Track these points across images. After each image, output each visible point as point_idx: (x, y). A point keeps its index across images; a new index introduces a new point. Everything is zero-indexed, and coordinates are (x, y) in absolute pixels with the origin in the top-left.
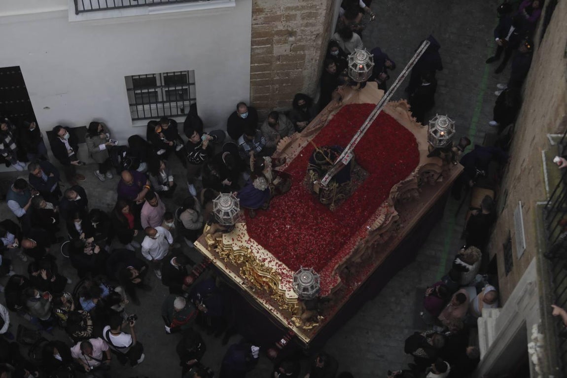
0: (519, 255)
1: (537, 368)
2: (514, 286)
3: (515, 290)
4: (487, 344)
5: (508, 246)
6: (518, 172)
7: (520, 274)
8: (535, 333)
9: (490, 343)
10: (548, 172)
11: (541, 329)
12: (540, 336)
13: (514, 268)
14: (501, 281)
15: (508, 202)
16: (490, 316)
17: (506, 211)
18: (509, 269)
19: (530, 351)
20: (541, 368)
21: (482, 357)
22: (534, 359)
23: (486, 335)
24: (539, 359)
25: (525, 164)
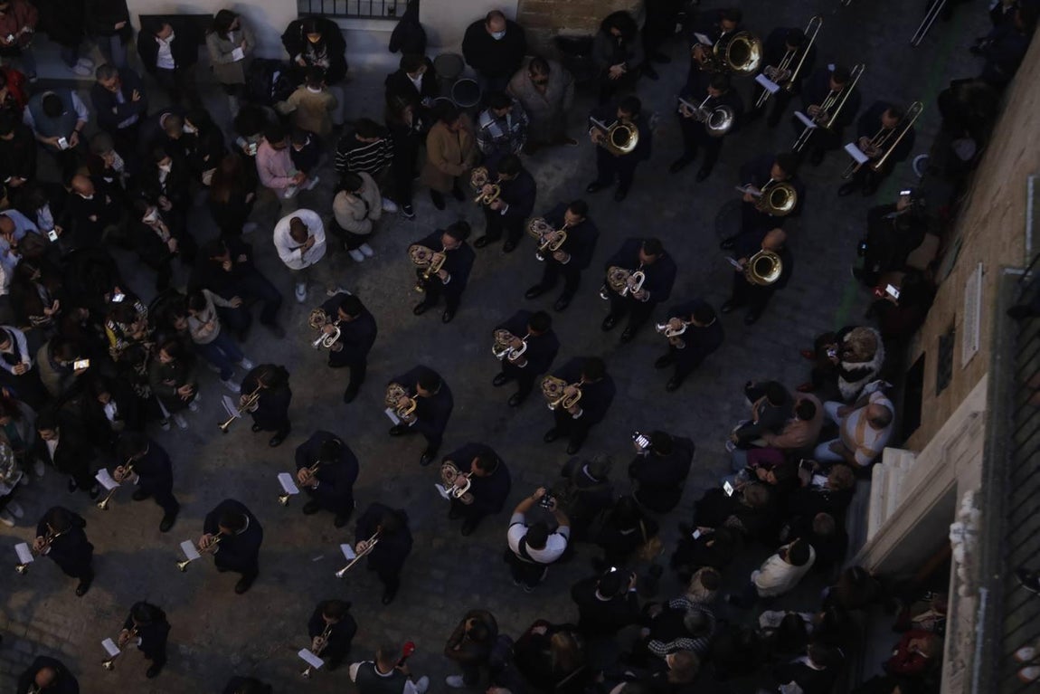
0: (965, 361)
1: (961, 571)
2: (948, 415)
3: (947, 424)
4: (883, 514)
5: (948, 343)
6: (986, 209)
7: (961, 397)
8: (966, 506)
9: (890, 513)
10: (1033, 217)
11: (979, 500)
12: (975, 513)
13: (953, 383)
14: (927, 403)
15: (960, 262)
16: (896, 464)
17: (953, 276)
18: (943, 383)
19: (953, 537)
20: (968, 572)
21: (871, 535)
22: (958, 553)
23: (884, 497)
24: (967, 555)
25: (999, 197)
